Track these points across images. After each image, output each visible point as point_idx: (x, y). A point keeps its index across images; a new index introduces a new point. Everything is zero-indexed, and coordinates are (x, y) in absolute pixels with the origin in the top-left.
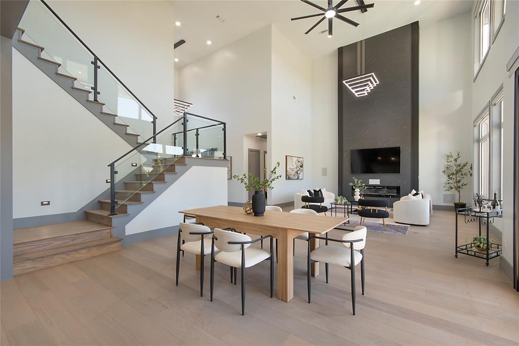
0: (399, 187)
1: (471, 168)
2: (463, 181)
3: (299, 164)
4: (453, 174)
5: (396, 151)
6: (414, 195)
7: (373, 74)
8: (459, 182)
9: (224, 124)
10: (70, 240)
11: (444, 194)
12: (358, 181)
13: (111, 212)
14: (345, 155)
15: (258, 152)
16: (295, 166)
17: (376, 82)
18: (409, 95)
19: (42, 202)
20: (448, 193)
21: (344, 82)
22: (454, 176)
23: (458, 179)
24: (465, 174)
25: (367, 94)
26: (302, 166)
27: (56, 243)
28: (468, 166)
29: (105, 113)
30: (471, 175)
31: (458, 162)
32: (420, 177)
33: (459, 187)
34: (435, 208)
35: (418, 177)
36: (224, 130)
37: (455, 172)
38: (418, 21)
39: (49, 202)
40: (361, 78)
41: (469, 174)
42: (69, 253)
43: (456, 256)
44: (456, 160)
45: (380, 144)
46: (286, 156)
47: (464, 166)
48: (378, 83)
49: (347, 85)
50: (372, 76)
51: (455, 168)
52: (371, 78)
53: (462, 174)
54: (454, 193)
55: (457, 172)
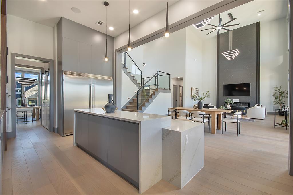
0: (249, 103)
1: (287, 93)
2: (283, 100)
3: (197, 92)
4: (278, 96)
5: (248, 85)
6: (257, 106)
7: (237, 50)
8: (281, 100)
9: (170, 75)
11: (273, 107)
12: (229, 100)
13: (138, 109)
14: (220, 87)
15: (177, 86)
16: (195, 93)
17: (238, 53)
18: (255, 57)
20: (275, 106)
21: (222, 53)
22: (278, 98)
23: (281, 99)
24: (284, 96)
25: (234, 59)
26: (198, 93)
28: (286, 93)
29: (128, 72)
30: (287, 97)
31: (281, 91)
32: (260, 98)
33: (281, 103)
34: (269, 113)
35: (259, 98)
36: (170, 77)
37: (279, 95)
38: (260, 22)
40: (231, 52)
41: (286, 97)
43: (275, 127)
44: (279, 90)
45: (239, 82)
46: (191, 88)
47: (284, 92)
48: (239, 53)
49: (224, 55)
50: (237, 51)
51: (279, 93)
52: (236, 52)
53: (282, 97)
54: (278, 106)
55: (280, 96)
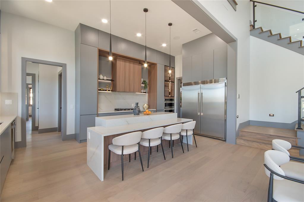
10: (267, 137)
13: (298, 127)
19: (270, 115)
27: (259, 137)
39: (273, 115)
42: (261, 144)
